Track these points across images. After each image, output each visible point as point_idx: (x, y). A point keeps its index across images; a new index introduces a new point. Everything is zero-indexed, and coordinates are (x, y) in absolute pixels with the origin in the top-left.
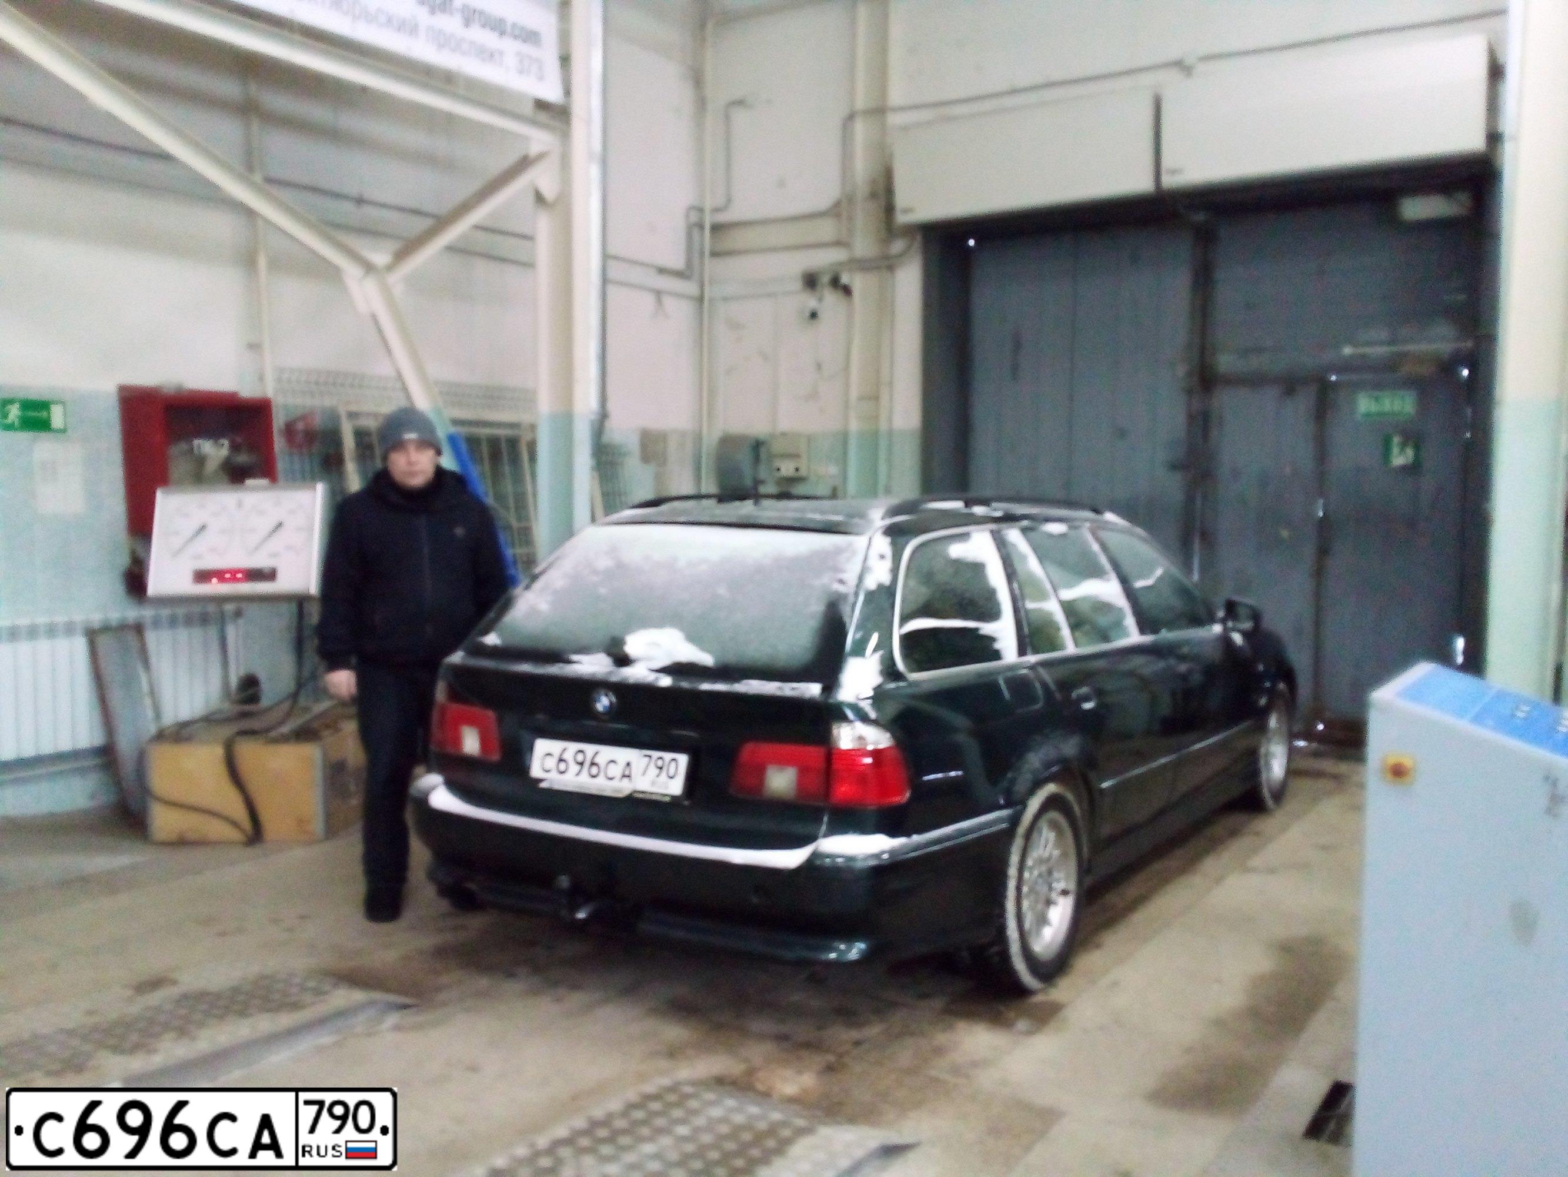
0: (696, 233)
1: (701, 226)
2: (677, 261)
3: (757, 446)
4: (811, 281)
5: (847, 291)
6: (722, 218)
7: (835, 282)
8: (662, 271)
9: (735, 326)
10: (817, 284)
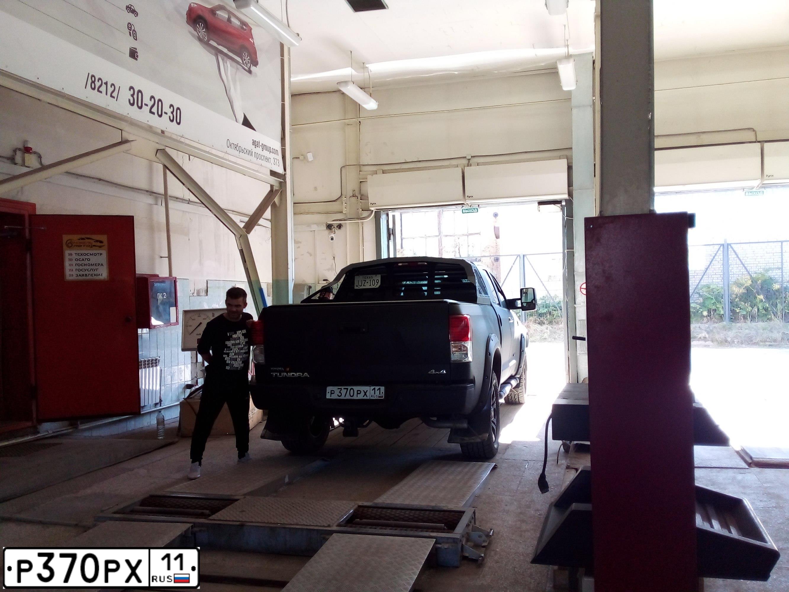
3: (310, 287)
4: (329, 227)
7: (340, 227)
10: (332, 227)
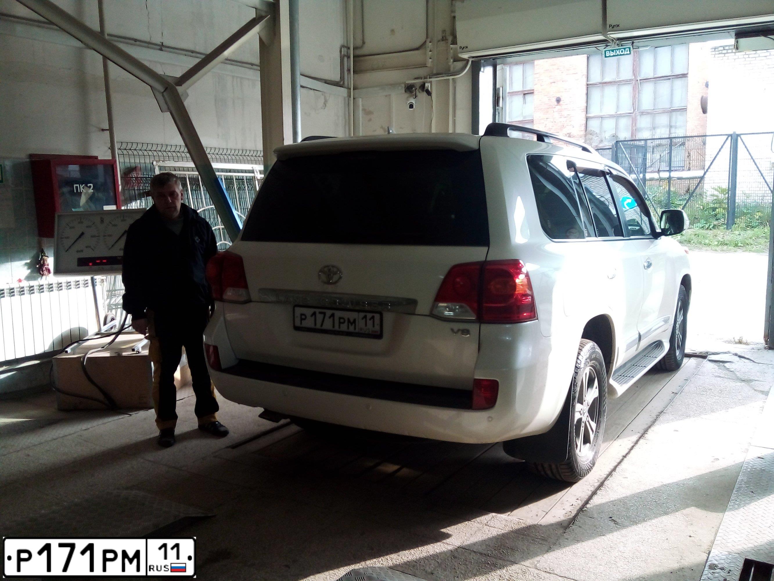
0: (346, 59)
1: (349, 57)
2: (337, 77)
4: (409, 88)
5: (429, 93)
6: (359, 52)
7: (423, 87)
8: (327, 82)
10: (413, 89)
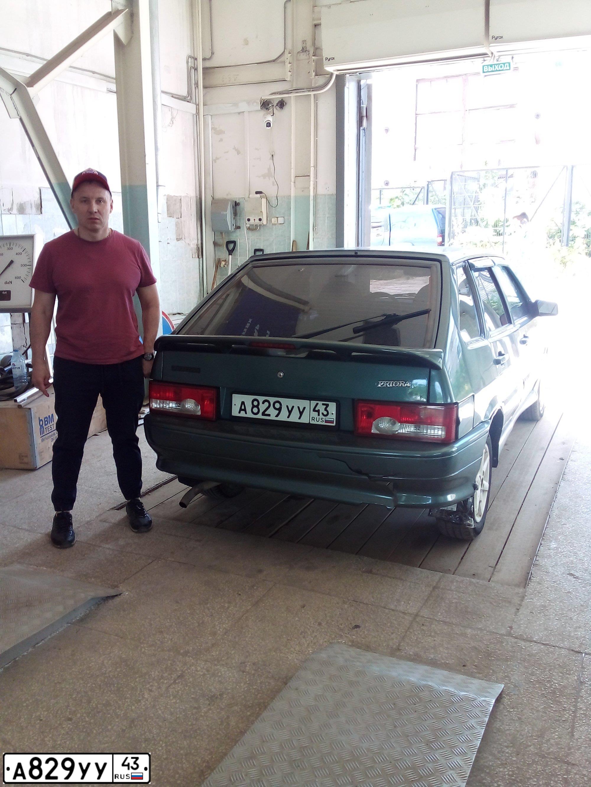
0: (193, 73)
1: (196, 69)
2: (184, 92)
3: (236, 204)
4: (265, 105)
6: (208, 64)
7: (281, 105)
9: (217, 132)
10: (270, 105)
